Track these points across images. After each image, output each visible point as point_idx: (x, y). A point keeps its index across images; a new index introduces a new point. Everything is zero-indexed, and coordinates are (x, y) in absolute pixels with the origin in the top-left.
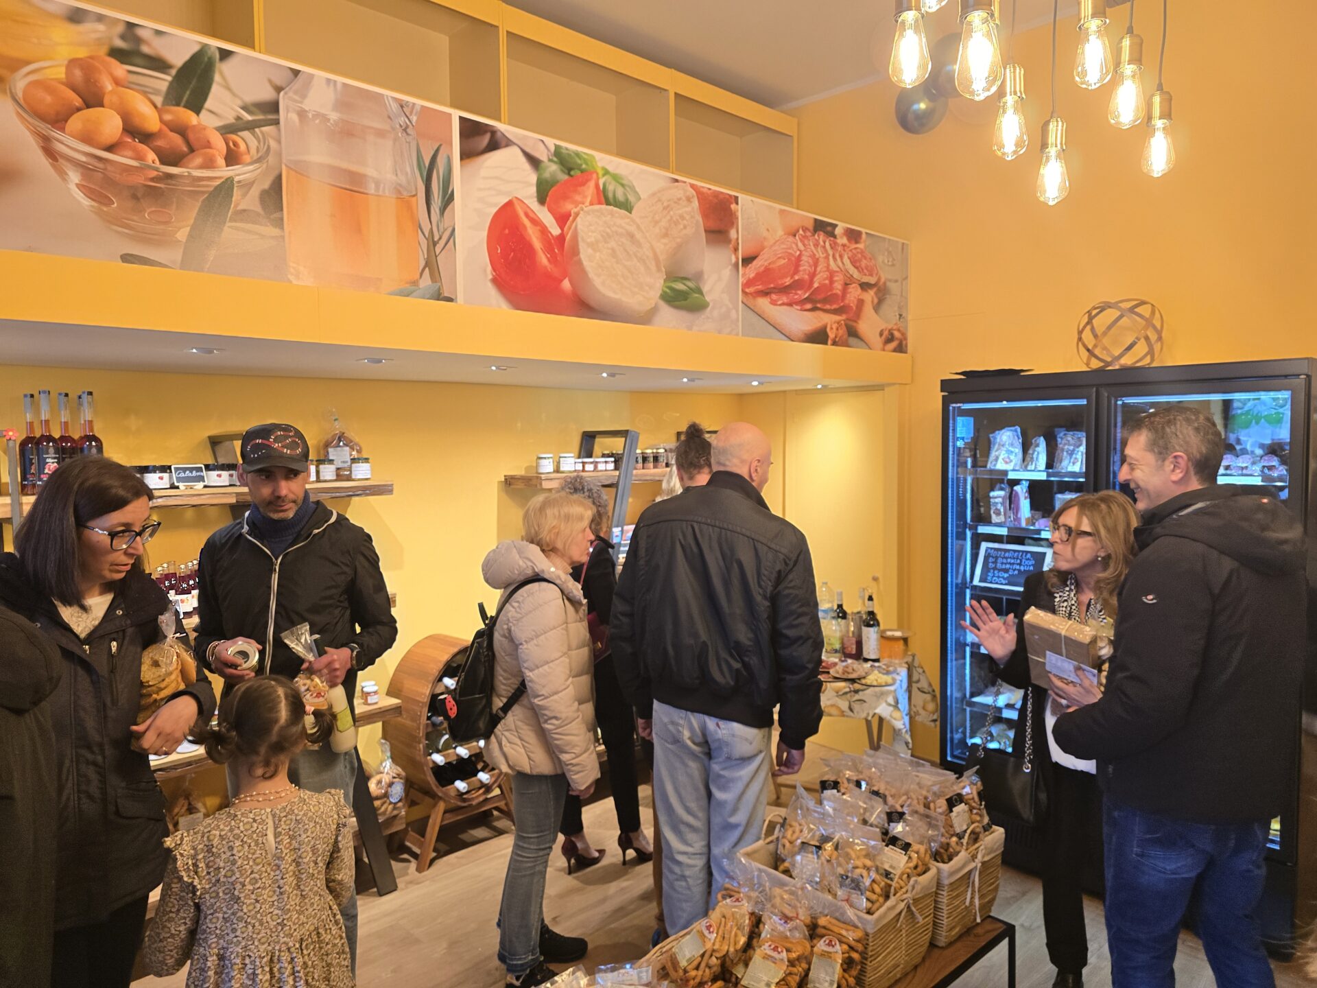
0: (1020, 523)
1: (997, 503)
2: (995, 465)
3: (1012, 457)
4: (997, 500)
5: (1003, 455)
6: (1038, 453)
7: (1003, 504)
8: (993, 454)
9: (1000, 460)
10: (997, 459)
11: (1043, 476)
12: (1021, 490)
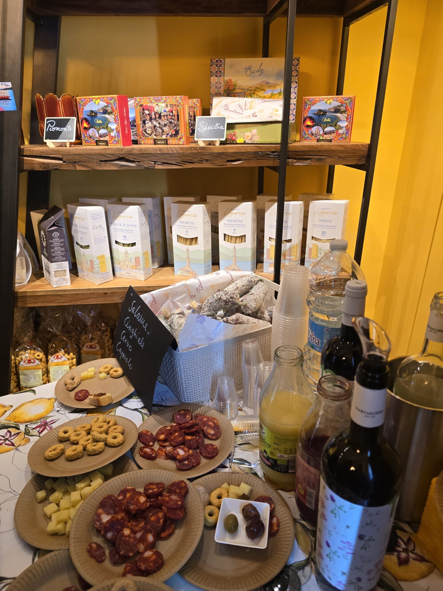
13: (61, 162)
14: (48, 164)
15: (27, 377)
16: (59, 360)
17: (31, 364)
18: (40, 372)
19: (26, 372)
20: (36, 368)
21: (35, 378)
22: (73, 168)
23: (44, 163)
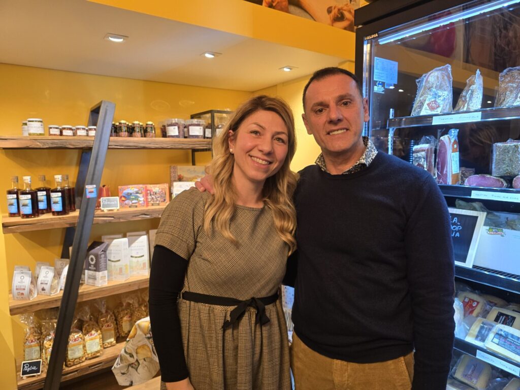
0: (445, 181)
1: (420, 158)
2: (419, 112)
3: (439, 101)
4: (419, 155)
5: (429, 99)
6: (472, 92)
7: (426, 158)
8: (418, 99)
9: (425, 106)
10: (422, 104)
11: (477, 118)
12: (449, 140)
13: (112, 218)
14: (106, 220)
15: (73, 351)
16: (93, 336)
17: (77, 342)
18: (81, 347)
19: (72, 348)
20: (79, 344)
21: (78, 351)
22: (118, 221)
23: (104, 220)
